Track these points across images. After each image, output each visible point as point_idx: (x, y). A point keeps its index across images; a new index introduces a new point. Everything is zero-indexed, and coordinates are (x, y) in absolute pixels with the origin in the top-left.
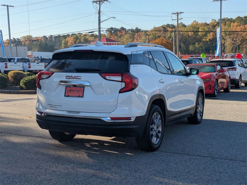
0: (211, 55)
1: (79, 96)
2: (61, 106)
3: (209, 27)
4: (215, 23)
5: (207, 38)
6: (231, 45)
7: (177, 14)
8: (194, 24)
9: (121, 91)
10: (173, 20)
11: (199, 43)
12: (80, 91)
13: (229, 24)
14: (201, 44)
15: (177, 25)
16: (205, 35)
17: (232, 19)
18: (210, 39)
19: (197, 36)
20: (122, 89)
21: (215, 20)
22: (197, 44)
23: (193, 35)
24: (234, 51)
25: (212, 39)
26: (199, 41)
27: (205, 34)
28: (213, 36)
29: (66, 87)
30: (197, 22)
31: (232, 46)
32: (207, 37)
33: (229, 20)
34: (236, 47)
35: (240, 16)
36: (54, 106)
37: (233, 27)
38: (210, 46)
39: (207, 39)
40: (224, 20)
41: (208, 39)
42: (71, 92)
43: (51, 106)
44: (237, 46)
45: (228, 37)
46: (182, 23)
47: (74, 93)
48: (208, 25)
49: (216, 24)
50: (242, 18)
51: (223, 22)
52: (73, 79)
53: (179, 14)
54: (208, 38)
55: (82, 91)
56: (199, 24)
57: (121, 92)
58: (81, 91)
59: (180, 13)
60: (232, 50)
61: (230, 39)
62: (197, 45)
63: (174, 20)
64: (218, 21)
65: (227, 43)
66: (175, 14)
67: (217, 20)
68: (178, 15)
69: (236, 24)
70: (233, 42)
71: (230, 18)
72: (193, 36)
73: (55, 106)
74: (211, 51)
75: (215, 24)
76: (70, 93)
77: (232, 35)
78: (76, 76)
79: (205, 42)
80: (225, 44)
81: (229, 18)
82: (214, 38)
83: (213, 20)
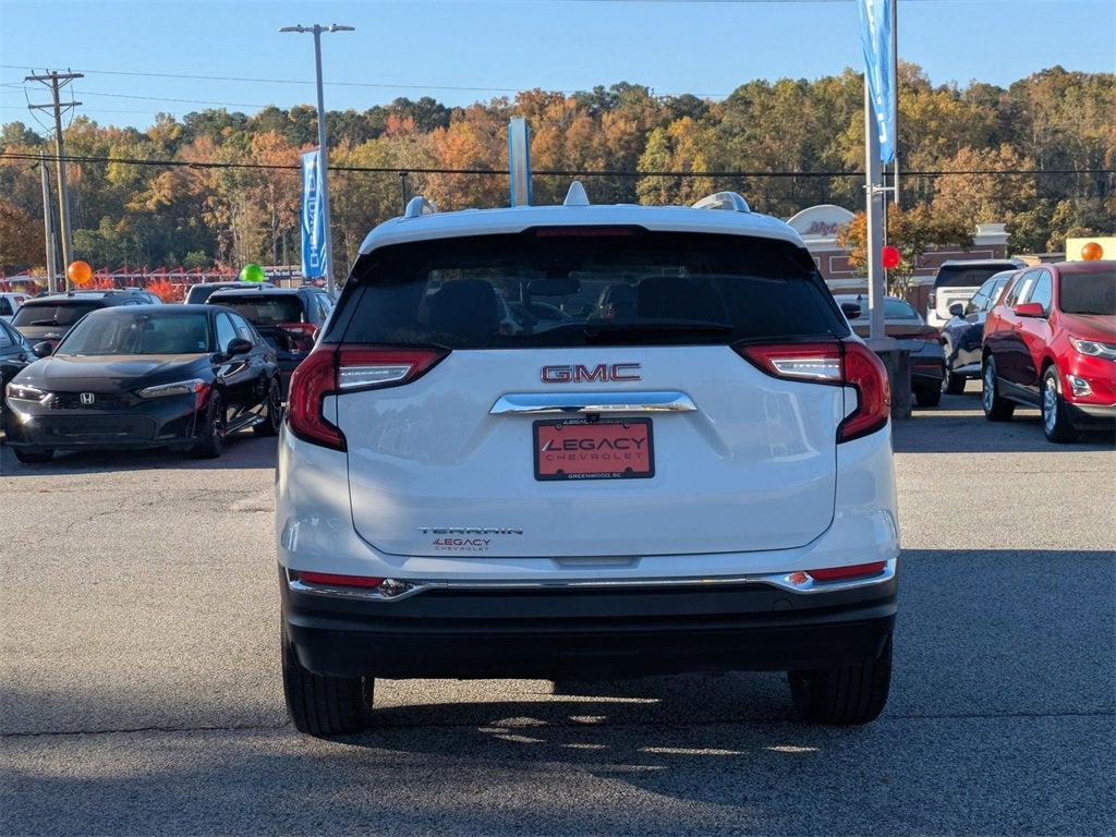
0: (181, 275)
1: (629, 470)
2: (520, 533)
3: (154, 151)
4: (172, 130)
5: (146, 200)
6: (255, 229)
7: (51, 82)
8: (80, 132)
9: (846, 431)
10: (34, 107)
11: (115, 222)
12: (631, 443)
13: (238, 138)
14: (122, 222)
15: (54, 131)
16: (139, 185)
17: (243, 115)
18: (159, 202)
19: (99, 188)
20: (845, 421)
21: (172, 120)
22: (105, 222)
23: (82, 181)
24: (271, 256)
25: (169, 204)
26: (115, 208)
27: (137, 181)
28: (173, 188)
29: (537, 426)
30: (90, 122)
31: (259, 233)
32: (145, 194)
33: (230, 120)
34: (280, 239)
35: (277, 106)
36: (464, 537)
37: (261, 150)
38: (161, 232)
39: (148, 203)
40: (210, 119)
41: (154, 200)
42: (572, 452)
43: (442, 537)
44: (284, 235)
45: (243, 195)
46: (21, 126)
47: (595, 457)
48: (146, 138)
49: (177, 138)
50: (285, 113)
51: (205, 128)
52: (591, 378)
53: (60, 81)
54: (151, 197)
55: (644, 445)
56: (104, 132)
57: (845, 435)
58: (638, 443)
59: (67, 77)
60: (263, 253)
61: (249, 204)
62: (105, 229)
63: (39, 107)
64: (184, 123)
65: (238, 220)
66: (40, 79)
67: (180, 120)
68: (56, 88)
69: (271, 137)
70: (265, 217)
71: (235, 114)
72: (80, 188)
73: (472, 537)
74: (171, 255)
75: (173, 136)
76: (570, 457)
77: (258, 185)
78: (610, 362)
79: (136, 214)
80: (231, 228)
81: (230, 112)
82: (176, 198)
83: (162, 115)
